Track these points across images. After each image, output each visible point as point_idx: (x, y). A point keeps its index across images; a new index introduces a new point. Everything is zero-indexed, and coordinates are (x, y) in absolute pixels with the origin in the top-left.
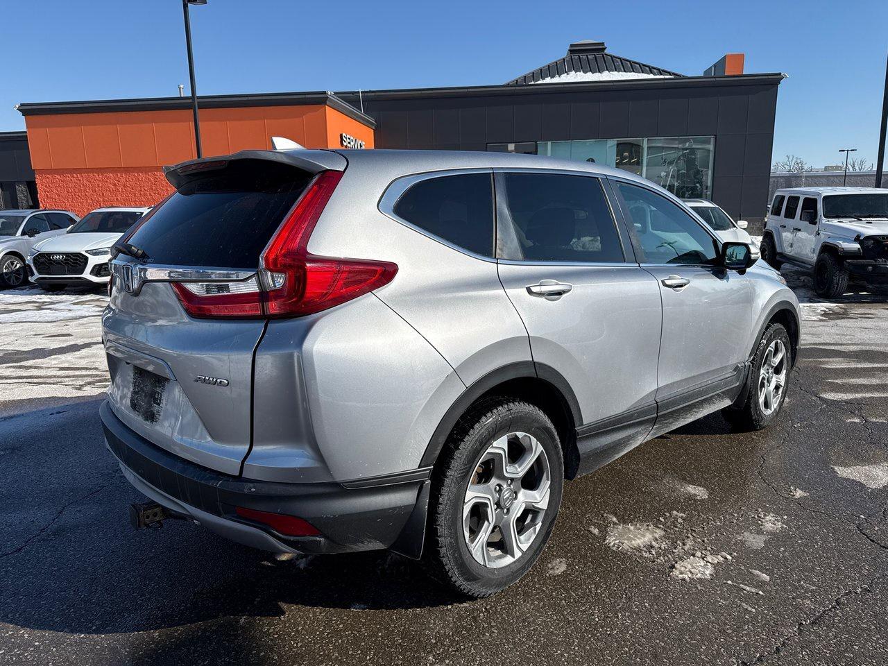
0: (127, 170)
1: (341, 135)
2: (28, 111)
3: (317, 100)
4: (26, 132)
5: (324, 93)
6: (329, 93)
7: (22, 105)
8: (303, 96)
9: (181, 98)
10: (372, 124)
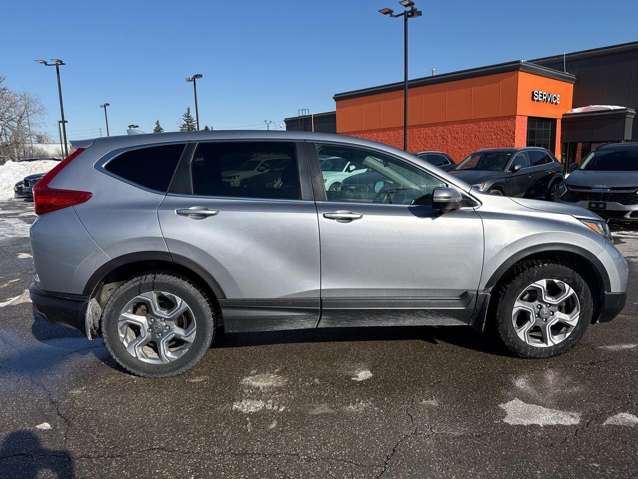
0: (383, 130)
1: (533, 93)
2: (338, 98)
3: (513, 68)
4: (336, 112)
5: (518, 62)
6: (523, 61)
7: (335, 95)
8: (502, 67)
9: (433, 77)
10: (573, 80)
